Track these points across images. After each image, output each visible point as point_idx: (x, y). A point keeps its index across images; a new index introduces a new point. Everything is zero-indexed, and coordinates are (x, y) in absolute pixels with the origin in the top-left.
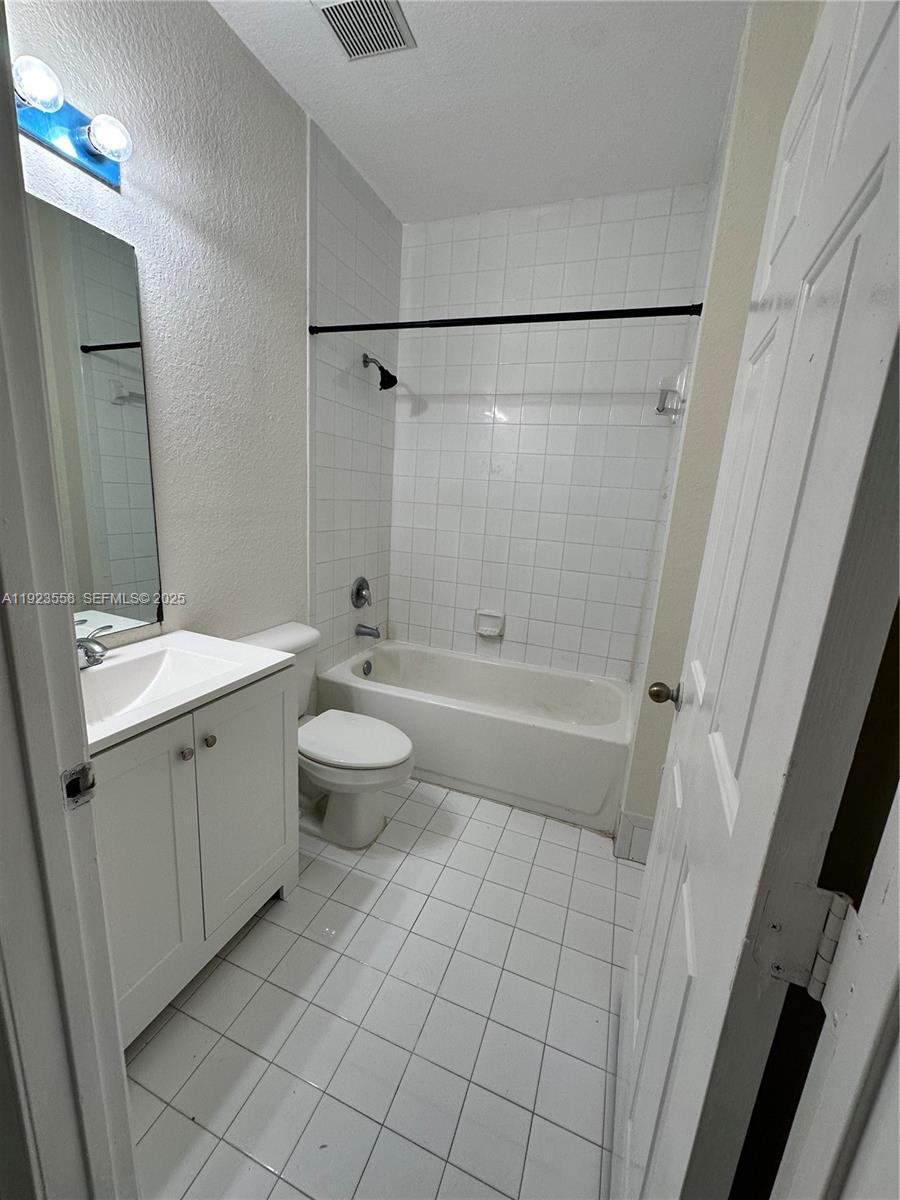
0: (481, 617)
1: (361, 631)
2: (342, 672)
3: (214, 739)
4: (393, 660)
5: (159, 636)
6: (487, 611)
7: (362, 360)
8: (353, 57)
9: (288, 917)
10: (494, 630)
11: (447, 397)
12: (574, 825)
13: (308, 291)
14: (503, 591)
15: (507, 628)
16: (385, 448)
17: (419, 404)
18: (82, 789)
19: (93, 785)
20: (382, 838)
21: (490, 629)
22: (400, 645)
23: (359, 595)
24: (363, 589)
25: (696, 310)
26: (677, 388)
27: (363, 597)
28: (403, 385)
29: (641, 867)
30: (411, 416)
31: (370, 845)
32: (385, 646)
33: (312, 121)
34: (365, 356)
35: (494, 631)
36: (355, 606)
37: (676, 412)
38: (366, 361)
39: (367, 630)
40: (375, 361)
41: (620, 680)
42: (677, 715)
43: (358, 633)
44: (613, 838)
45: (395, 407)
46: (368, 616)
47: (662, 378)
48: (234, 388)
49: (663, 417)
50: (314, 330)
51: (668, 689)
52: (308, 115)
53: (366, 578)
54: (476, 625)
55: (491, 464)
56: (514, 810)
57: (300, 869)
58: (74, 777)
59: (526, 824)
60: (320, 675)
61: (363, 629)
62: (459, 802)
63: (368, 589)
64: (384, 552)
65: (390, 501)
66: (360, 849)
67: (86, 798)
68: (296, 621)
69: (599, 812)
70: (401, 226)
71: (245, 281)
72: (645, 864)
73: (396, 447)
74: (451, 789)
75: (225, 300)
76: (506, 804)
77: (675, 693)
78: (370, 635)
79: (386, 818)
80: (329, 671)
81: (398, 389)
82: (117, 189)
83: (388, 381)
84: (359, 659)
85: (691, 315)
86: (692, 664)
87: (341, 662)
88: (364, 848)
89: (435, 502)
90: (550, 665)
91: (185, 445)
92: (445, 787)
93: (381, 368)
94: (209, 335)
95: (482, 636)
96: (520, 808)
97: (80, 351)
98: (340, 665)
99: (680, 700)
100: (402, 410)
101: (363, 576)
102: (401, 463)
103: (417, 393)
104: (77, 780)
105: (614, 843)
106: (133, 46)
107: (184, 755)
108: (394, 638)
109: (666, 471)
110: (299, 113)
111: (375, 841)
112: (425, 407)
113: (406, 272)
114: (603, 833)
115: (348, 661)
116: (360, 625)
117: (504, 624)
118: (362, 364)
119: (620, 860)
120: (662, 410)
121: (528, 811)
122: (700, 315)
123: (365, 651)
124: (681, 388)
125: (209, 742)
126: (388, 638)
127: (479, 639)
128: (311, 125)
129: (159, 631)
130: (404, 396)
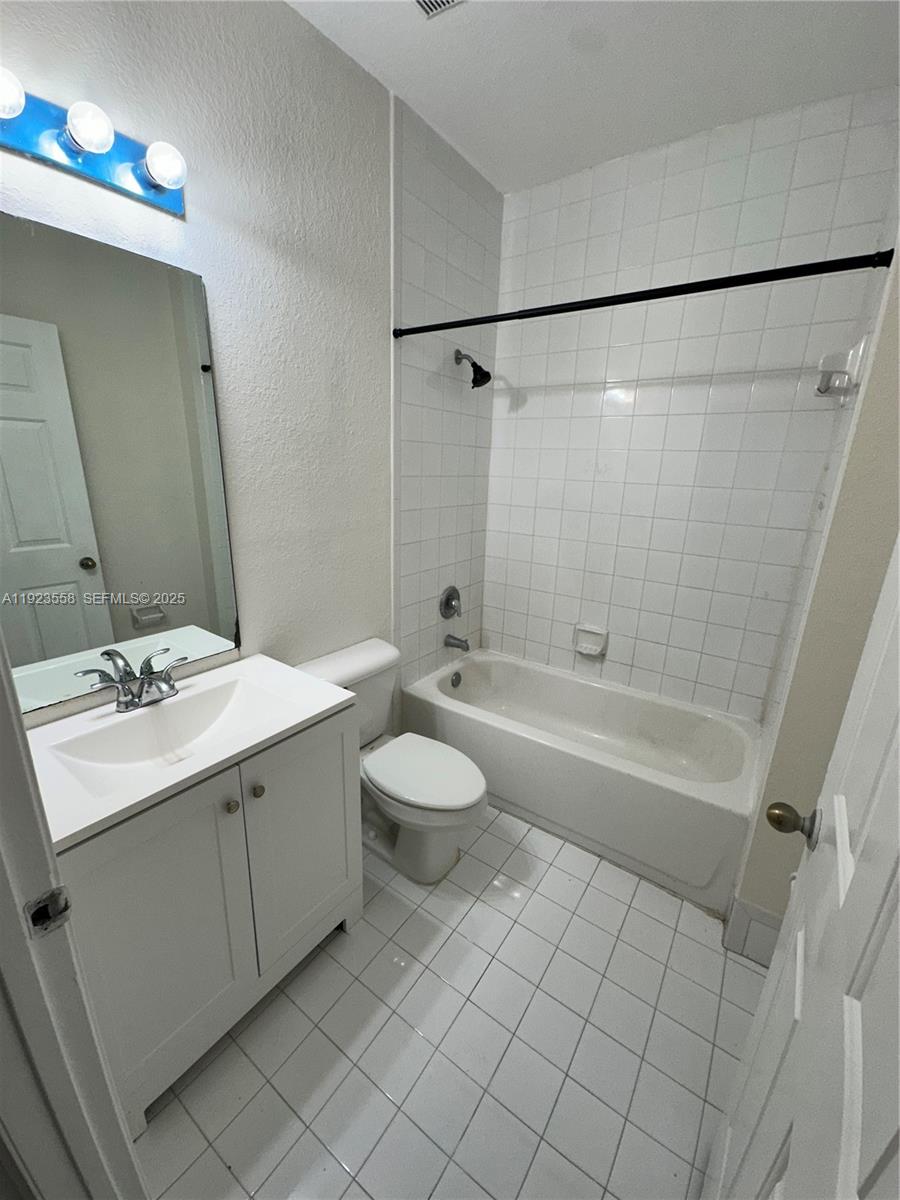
0: (582, 634)
1: (452, 643)
2: (427, 687)
3: (262, 789)
4: (484, 671)
5: (238, 660)
6: (588, 627)
7: (453, 357)
8: (431, 13)
9: (350, 954)
10: (595, 648)
11: (548, 389)
12: (675, 894)
13: (392, 292)
14: (607, 606)
15: (610, 647)
16: (481, 448)
17: (518, 397)
18: (51, 915)
19: (66, 908)
20: (452, 876)
21: (592, 648)
22: (492, 656)
23: (449, 604)
24: (453, 599)
25: (884, 259)
26: (847, 369)
27: (452, 607)
28: (501, 378)
29: (762, 970)
30: (509, 412)
31: (440, 881)
32: (476, 656)
33: (396, 98)
34: (458, 352)
35: (595, 650)
36: (443, 616)
37: (845, 391)
38: (459, 357)
39: (456, 642)
40: (467, 357)
41: (747, 719)
42: (809, 855)
43: (447, 644)
44: (725, 921)
45: (492, 403)
46: (458, 627)
47: (824, 355)
48: (311, 407)
49: (825, 401)
50: (398, 333)
51: (797, 815)
52: (392, 93)
53: (458, 588)
54: (575, 642)
55: (597, 464)
56: (603, 862)
57: (364, 900)
58: (41, 905)
59: (616, 882)
60: (404, 689)
61: (452, 641)
62: (542, 843)
63: (459, 600)
64: (477, 556)
65: (486, 503)
66: (430, 884)
67: (58, 923)
68: (380, 638)
69: (710, 884)
70: (502, 196)
71: (321, 293)
72: (768, 968)
73: (492, 446)
74: (534, 825)
75: (300, 317)
76: (595, 854)
77: (807, 824)
78: (458, 647)
79: (459, 850)
80: (416, 684)
81: (496, 383)
82: (182, 217)
83: (481, 377)
84: (447, 670)
85: (875, 267)
86: (835, 797)
87: (427, 674)
88: (434, 883)
89: (534, 505)
90: (660, 693)
91: (260, 472)
92: (527, 822)
93: (474, 365)
94: (283, 356)
95: (580, 653)
96: (610, 861)
97: (201, 371)
98: (426, 678)
99: (814, 836)
100: (500, 405)
101: (453, 584)
102: (499, 463)
103: (515, 386)
104: (46, 907)
105: (725, 928)
106: (197, 61)
107: (229, 807)
108: (488, 647)
109: (826, 469)
110: (382, 91)
111: (445, 877)
112: (525, 401)
113: (507, 250)
114: (712, 912)
115: (437, 672)
116: (449, 636)
117: (607, 642)
118: (454, 361)
119: (730, 954)
120: (825, 389)
121: (619, 866)
122: (888, 265)
123: (456, 662)
124: (853, 365)
125: (257, 792)
126: (481, 647)
127: (578, 656)
128: (396, 104)
129: (237, 657)
130: (501, 390)
